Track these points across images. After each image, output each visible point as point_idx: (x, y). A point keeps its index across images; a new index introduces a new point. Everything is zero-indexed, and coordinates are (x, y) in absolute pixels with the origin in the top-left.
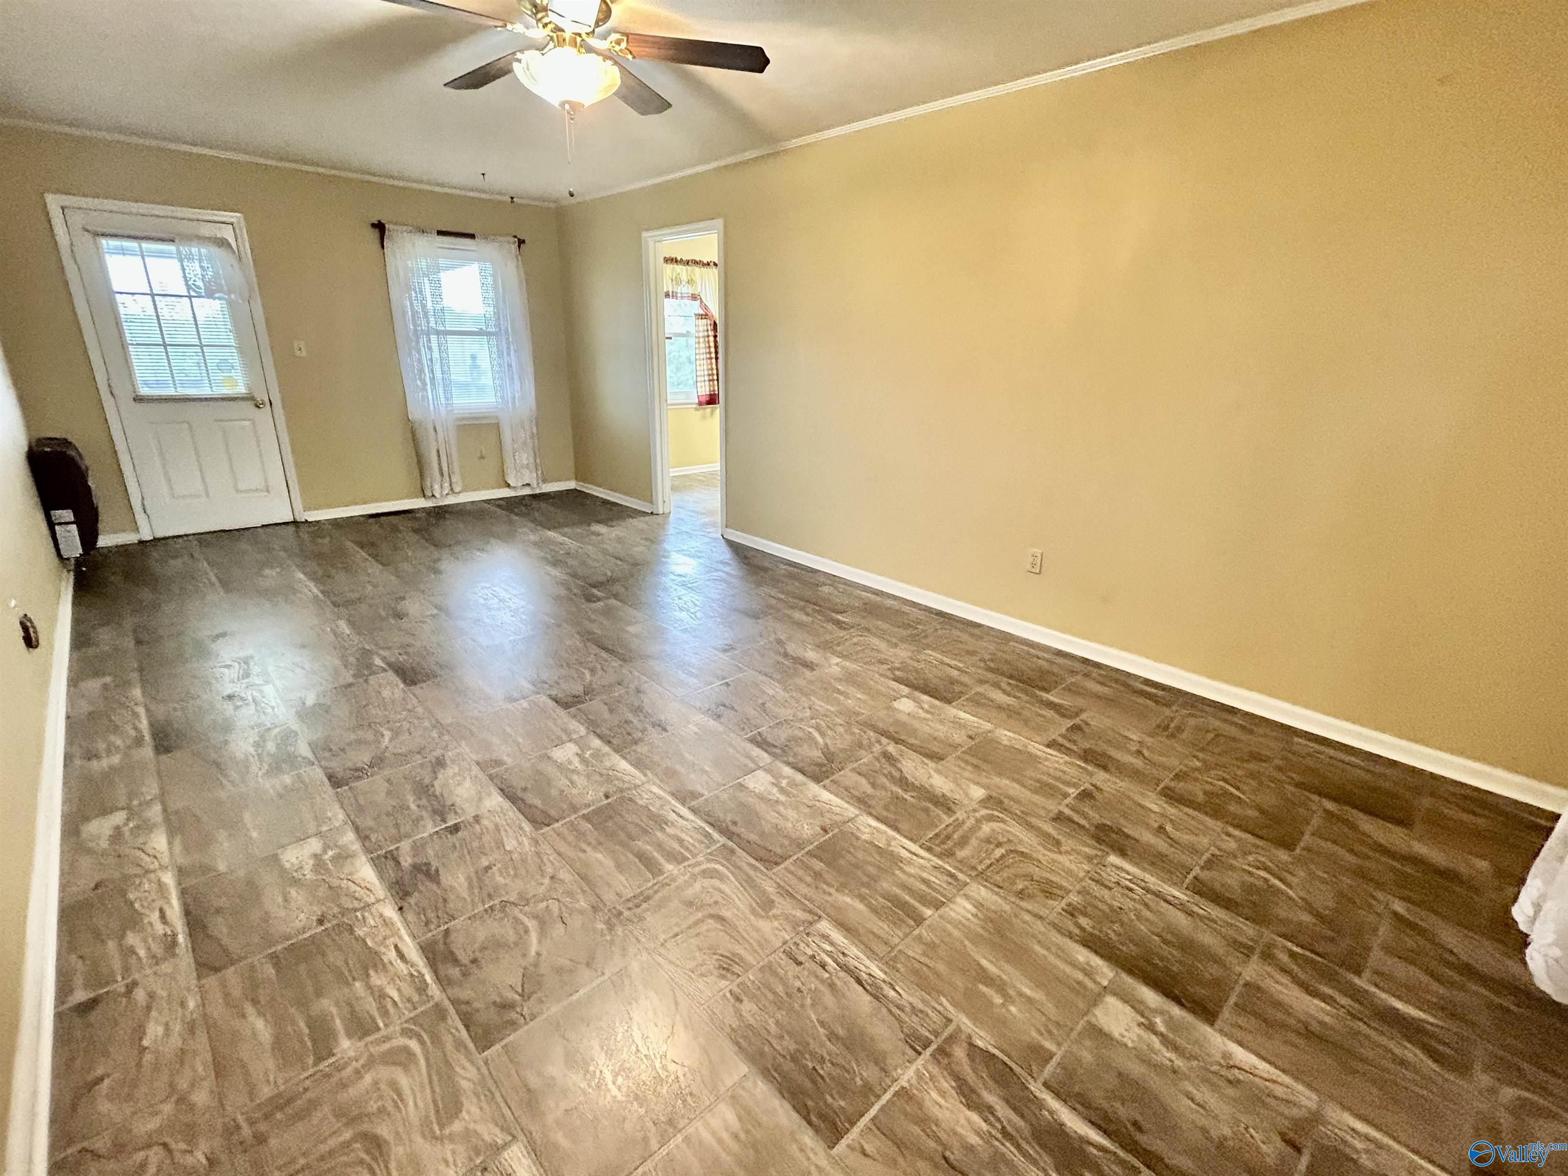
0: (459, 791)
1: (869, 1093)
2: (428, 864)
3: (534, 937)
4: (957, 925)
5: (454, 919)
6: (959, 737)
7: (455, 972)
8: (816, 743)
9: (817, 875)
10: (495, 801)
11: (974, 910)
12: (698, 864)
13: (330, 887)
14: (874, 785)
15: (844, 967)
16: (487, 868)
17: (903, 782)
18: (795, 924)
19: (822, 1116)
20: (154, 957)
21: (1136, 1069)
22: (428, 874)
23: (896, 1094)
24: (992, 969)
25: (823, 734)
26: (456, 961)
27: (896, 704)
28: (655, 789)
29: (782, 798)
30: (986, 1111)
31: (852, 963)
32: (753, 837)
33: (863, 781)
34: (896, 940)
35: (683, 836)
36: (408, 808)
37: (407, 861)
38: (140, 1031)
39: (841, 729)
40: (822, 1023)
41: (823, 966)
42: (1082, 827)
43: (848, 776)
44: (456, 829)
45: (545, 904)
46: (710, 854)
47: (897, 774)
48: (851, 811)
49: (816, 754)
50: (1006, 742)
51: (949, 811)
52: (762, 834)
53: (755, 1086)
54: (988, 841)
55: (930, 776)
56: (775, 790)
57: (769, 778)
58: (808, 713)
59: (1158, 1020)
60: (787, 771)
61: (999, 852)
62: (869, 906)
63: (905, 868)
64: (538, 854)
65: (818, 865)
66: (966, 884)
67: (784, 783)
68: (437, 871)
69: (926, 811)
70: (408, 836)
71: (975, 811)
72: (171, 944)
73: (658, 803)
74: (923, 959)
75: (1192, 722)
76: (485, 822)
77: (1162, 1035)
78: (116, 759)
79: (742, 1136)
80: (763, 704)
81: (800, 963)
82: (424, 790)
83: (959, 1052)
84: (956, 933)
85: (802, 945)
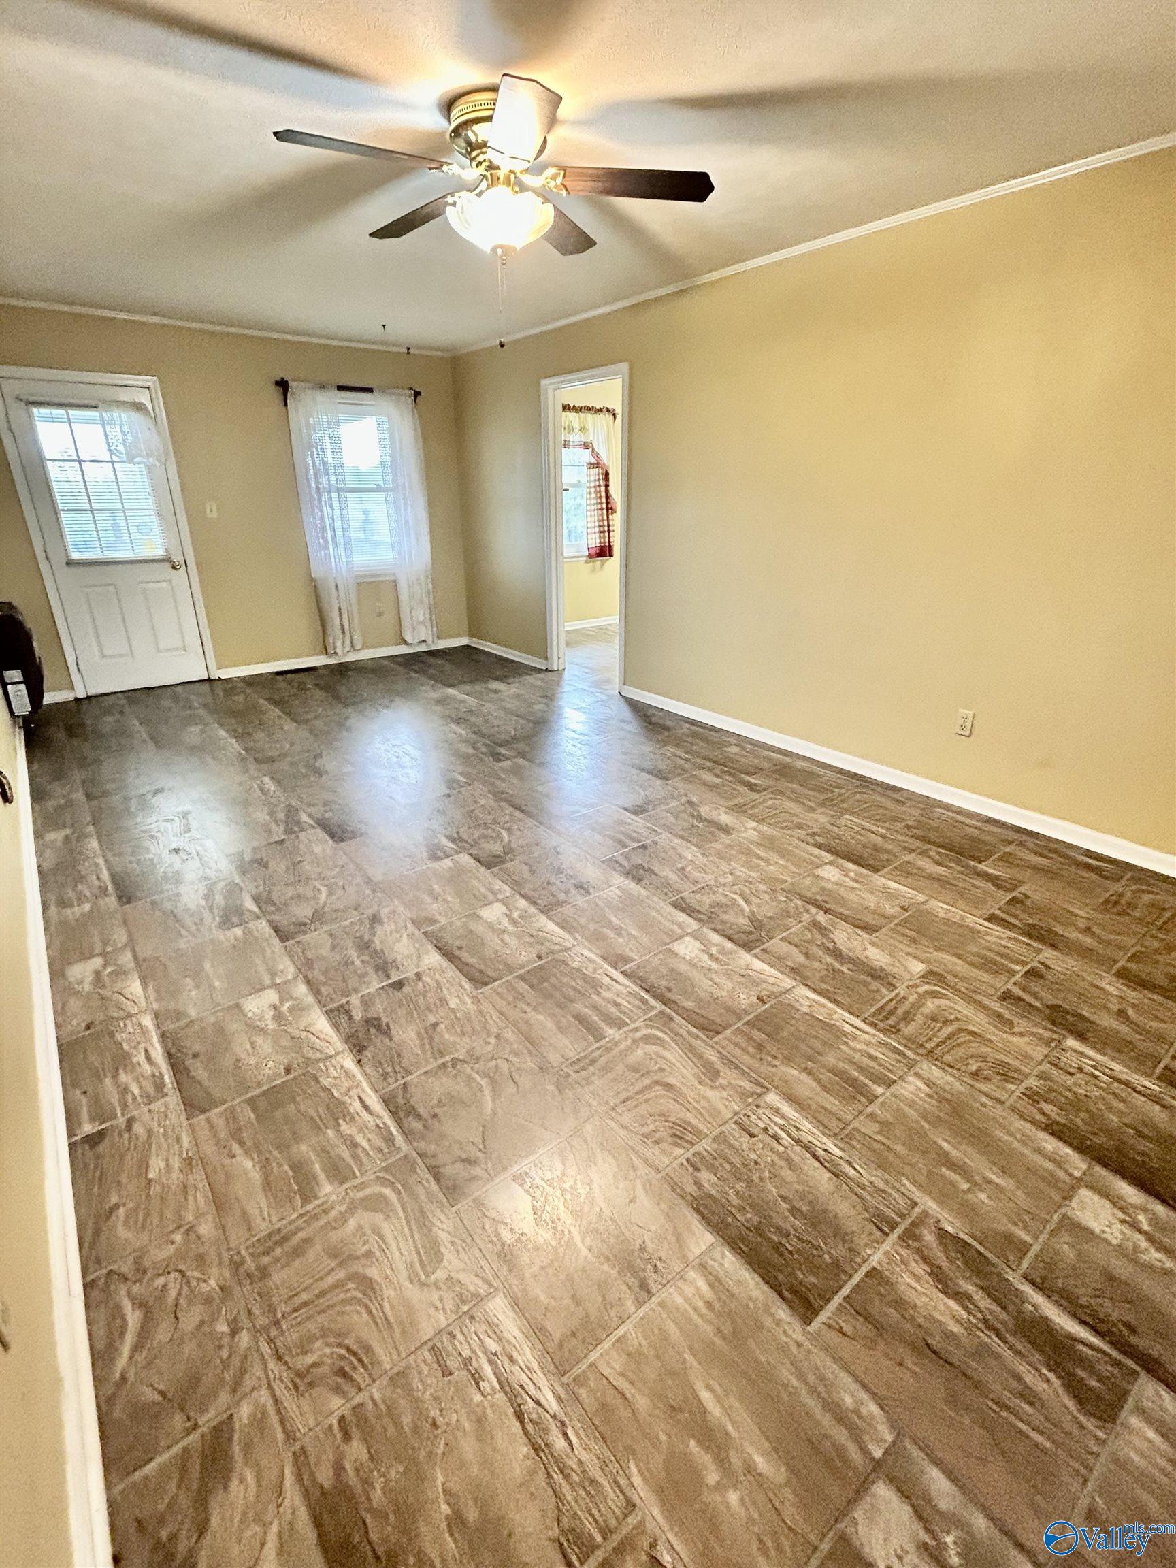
0: (397, 947)
1: (838, 1271)
2: (379, 1019)
3: (487, 1093)
4: (911, 1104)
5: (411, 1074)
6: (891, 909)
7: (417, 1125)
8: (742, 911)
9: (760, 1047)
10: (433, 958)
11: (927, 1090)
12: (637, 1030)
13: (292, 1038)
14: (807, 955)
15: (798, 1141)
16: (435, 1025)
17: (837, 953)
18: (744, 1095)
19: (795, 1292)
20: (148, 1096)
21: (1122, 1269)
22: (379, 1028)
23: (869, 1274)
24: (955, 1153)
25: (747, 901)
26: (419, 1117)
27: (819, 872)
28: (586, 953)
29: (714, 966)
30: (961, 1297)
31: (807, 1138)
32: (689, 1004)
33: (795, 950)
34: (849, 1117)
35: (619, 1000)
36: (353, 963)
37: (358, 1015)
38: (144, 1165)
39: (767, 897)
40: (783, 1198)
41: (776, 1138)
42: (1037, 1008)
43: (776, 945)
44: (399, 985)
45: (494, 1062)
46: (650, 1020)
47: (830, 945)
48: (787, 982)
49: (743, 921)
50: (942, 915)
51: (891, 986)
52: (699, 1001)
53: (723, 1256)
54: (934, 1018)
55: (865, 949)
56: (705, 957)
57: (697, 944)
58: (730, 878)
59: (1141, 1217)
60: (716, 938)
61: (949, 1030)
62: (818, 1081)
63: (852, 1044)
64: (481, 1012)
65: (758, 1036)
66: (916, 1062)
67: (714, 950)
68: (388, 1025)
69: (866, 984)
70: (356, 991)
71: (917, 986)
72: (159, 1086)
73: (591, 967)
74: (879, 1137)
75: (1146, 898)
76: (427, 979)
77: (1146, 1233)
78: (87, 907)
79: (717, 1306)
80: (683, 869)
81: (752, 1136)
82: (364, 946)
83: (929, 1238)
84: (911, 1112)
85: (753, 1117)
